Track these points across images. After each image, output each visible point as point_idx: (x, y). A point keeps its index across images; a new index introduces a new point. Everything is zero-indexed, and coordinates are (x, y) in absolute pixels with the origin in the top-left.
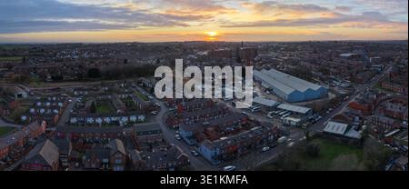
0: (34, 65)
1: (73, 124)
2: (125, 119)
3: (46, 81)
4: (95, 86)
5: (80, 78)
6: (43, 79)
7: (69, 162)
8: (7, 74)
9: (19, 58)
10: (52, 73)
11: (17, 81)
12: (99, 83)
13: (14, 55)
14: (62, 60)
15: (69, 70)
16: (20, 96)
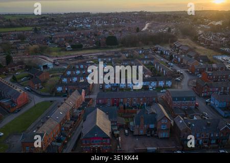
0: (48, 35)
1: (107, 90)
2: (154, 84)
3: (66, 50)
4: (116, 53)
5: (98, 46)
6: (62, 48)
7: (118, 129)
8: (22, 46)
9: (31, 28)
10: (70, 42)
11: (36, 52)
12: (119, 50)
13: (23, 26)
14: (75, 29)
15: (86, 39)
16: (45, 67)
